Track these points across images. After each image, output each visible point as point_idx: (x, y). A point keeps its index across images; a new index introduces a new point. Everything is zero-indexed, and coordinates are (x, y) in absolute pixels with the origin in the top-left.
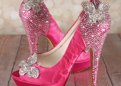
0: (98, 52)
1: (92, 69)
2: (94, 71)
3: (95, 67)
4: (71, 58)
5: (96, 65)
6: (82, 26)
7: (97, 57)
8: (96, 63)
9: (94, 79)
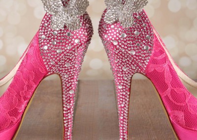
0: (72, 81)
1: (63, 110)
2: (66, 114)
3: (68, 107)
4: (23, 89)
5: (70, 103)
6: (41, 35)
7: (70, 89)
8: (69, 99)
9: (68, 128)
